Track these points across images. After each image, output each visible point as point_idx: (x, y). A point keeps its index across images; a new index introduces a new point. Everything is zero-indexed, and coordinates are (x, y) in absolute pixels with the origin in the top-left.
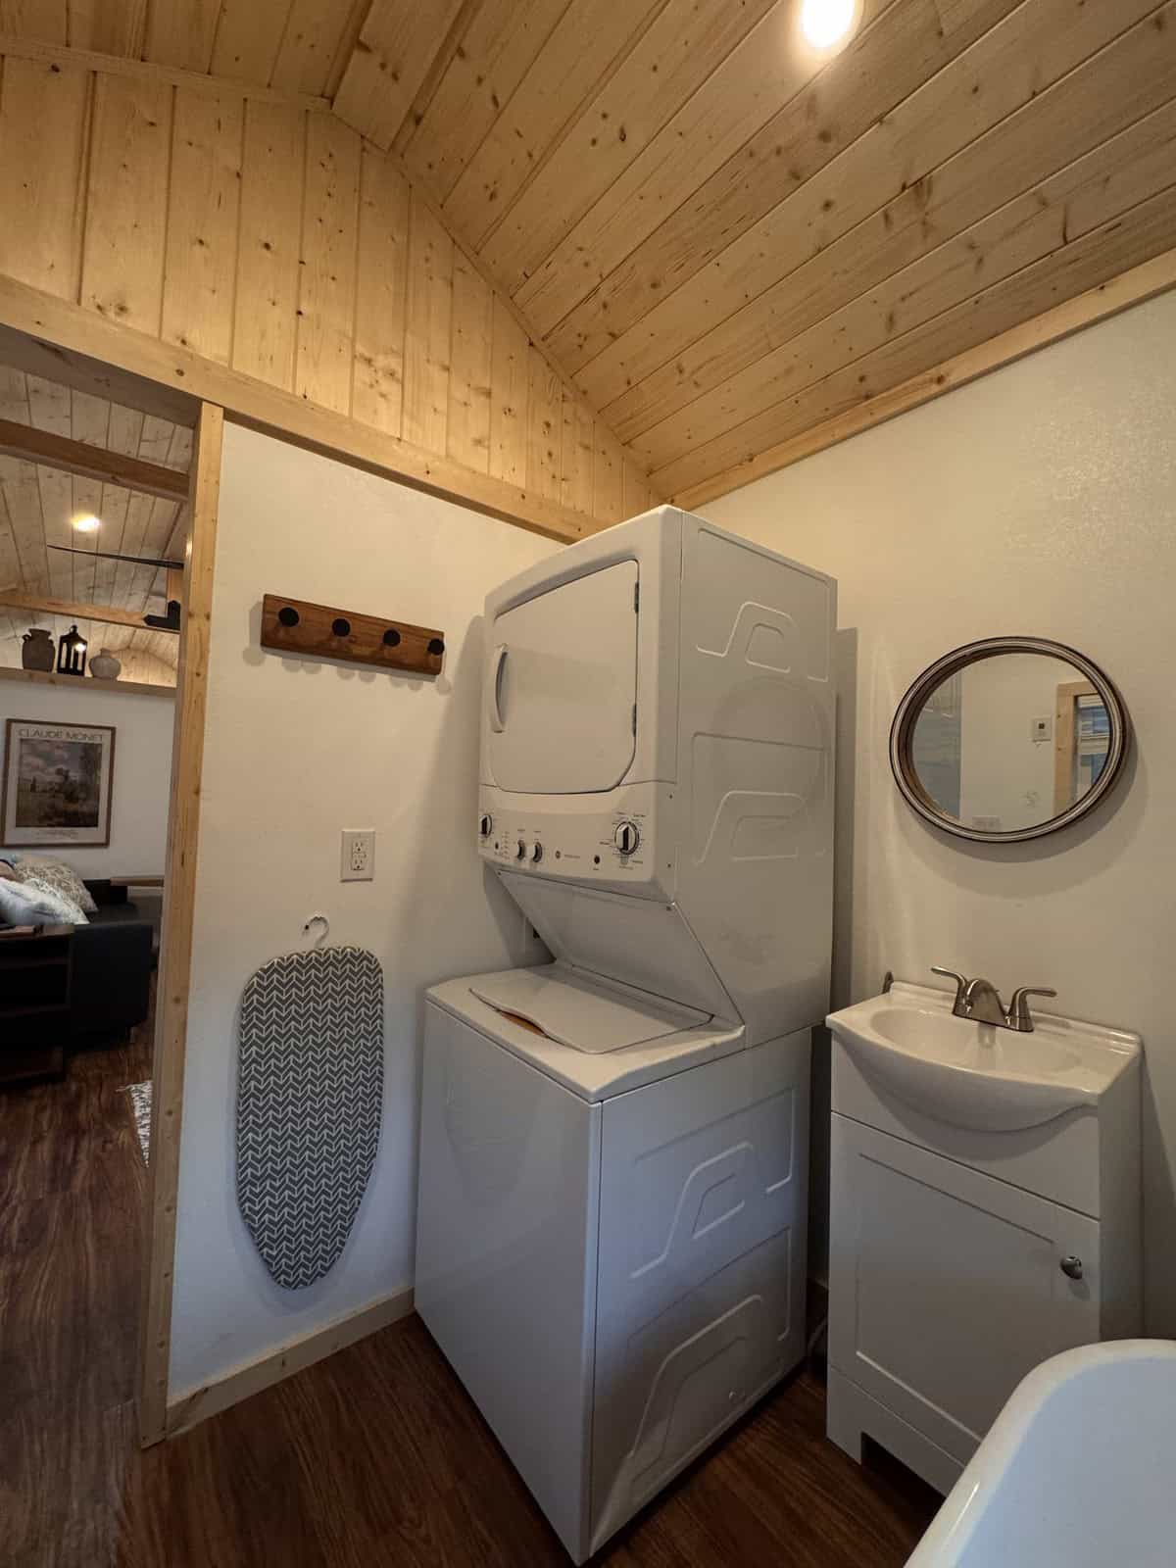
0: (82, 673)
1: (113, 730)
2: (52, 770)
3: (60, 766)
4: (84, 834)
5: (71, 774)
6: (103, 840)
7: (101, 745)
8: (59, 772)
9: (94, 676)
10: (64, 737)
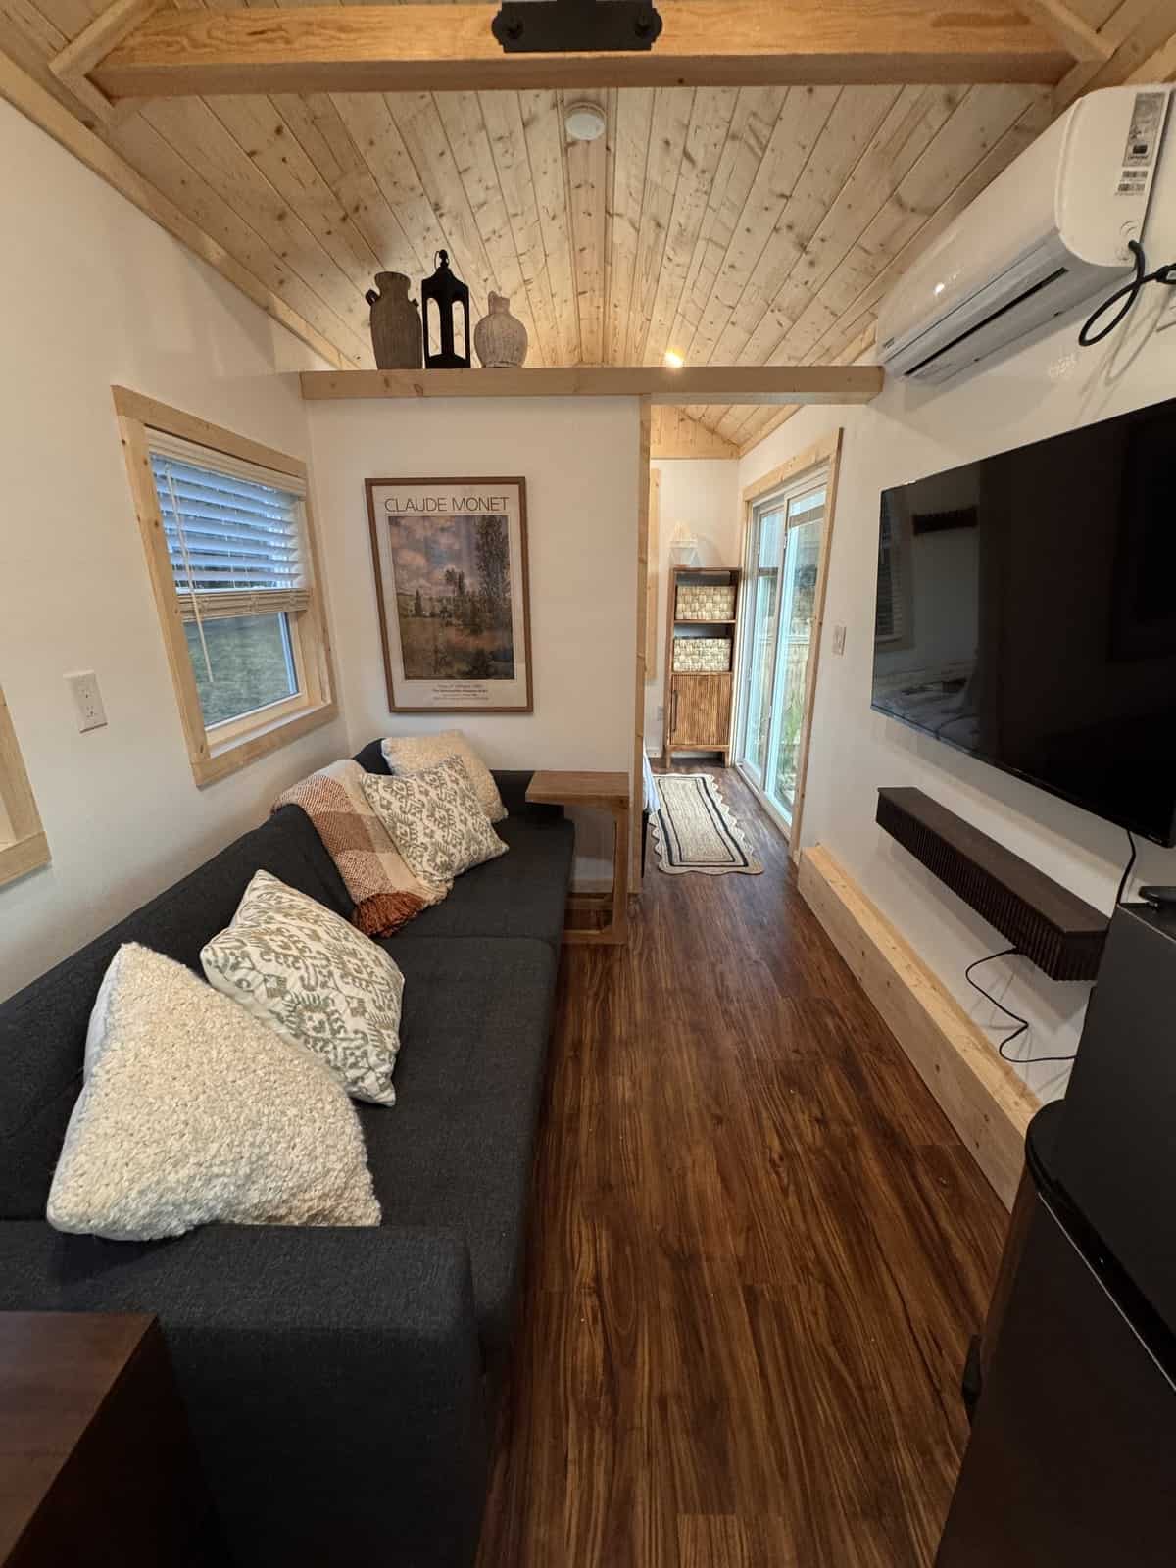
0: (465, 363)
1: (520, 482)
2: (440, 575)
3: (450, 567)
4: (495, 690)
5: (467, 581)
6: (524, 703)
7: (505, 517)
8: (450, 576)
9: (484, 366)
10: (450, 510)
